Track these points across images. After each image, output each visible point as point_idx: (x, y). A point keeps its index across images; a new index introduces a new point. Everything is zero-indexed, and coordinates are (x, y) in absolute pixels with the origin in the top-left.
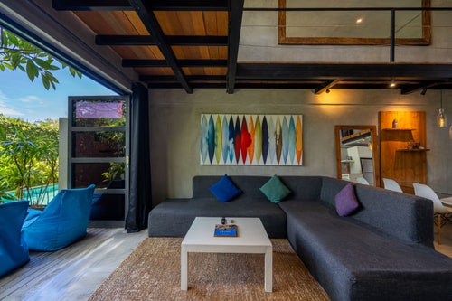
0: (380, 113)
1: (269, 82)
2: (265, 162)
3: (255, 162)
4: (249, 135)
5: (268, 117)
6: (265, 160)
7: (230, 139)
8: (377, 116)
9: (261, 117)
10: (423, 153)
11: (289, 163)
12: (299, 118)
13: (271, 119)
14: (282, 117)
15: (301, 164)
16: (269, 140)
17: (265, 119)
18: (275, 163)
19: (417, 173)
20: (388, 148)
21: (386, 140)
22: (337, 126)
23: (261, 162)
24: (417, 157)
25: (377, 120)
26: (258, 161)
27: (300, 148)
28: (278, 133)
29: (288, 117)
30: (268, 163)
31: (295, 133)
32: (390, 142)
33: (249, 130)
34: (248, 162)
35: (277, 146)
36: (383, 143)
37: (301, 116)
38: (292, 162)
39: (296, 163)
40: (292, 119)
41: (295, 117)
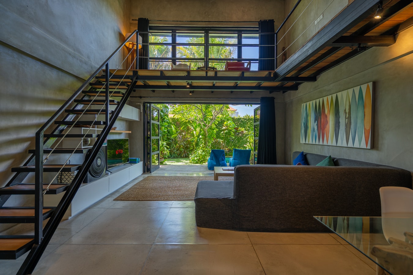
2: (337, 142)
3: (330, 142)
4: (326, 117)
5: (340, 95)
7: (315, 122)
9: (334, 97)
11: (357, 145)
12: (368, 86)
13: (342, 96)
14: (351, 91)
15: (369, 147)
16: (340, 120)
17: (337, 97)
18: (345, 144)
23: (334, 142)
26: (332, 141)
27: (368, 126)
28: (347, 111)
29: (357, 90)
30: (339, 143)
31: (364, 107)
33: (326, 112)
34: (325, 142)
35: (346, 126)
37: (371, 84)
38: (360, 144)
39: (363, 145)
40: (361, 91)
41: (364, 87)
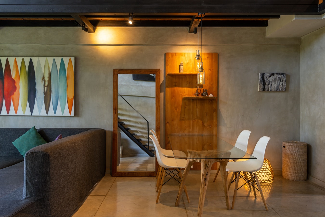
0: (166, 55)
1: (32, 19)
2: (32, 112)
3: (20, 112)
4: (14, 81)
5: (35, 60)
6: (32, 110)
8: (162, 58)
9: (27, 60)
10: (214, 101)
11: (59, 113)
12: (70, 60)
13: (39, 62)
14: (50, 60)
15: (72, 114)
16: (37, 87)
17: (31, 62)
18: (44, 113)
19: (206, 124)
20: (173, 95)
21: (172, 86)
22: (114, 70)
23: (28, 113)
24: (207, 106)
25: (162, 63)
26: (24, 111)
27: (71, 95)
28: (47, 79)
29: (58, 60)
30: (35, 113)
31: (67, 78)
32: (176, 88)
33: (14, 76)
34: (12, 112)
35: (45, 94)
36: (168, 90)
37: (73, 59)
38: (63, 112)
39: (67, 113)
40: (62, 62)
41: (66, 60)
